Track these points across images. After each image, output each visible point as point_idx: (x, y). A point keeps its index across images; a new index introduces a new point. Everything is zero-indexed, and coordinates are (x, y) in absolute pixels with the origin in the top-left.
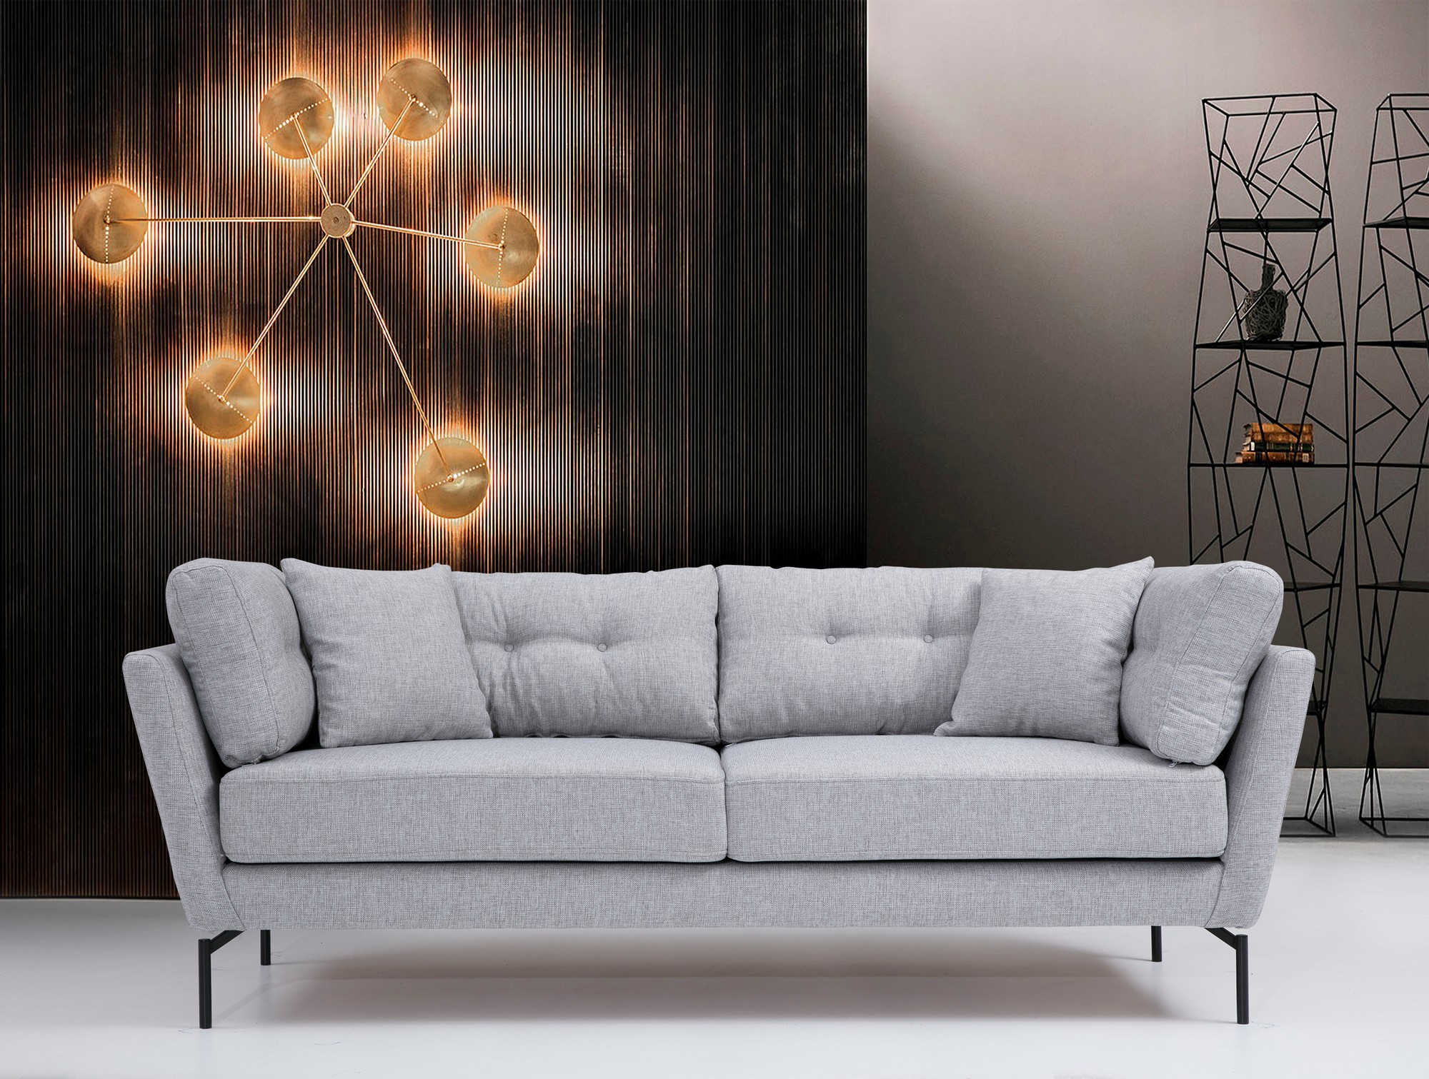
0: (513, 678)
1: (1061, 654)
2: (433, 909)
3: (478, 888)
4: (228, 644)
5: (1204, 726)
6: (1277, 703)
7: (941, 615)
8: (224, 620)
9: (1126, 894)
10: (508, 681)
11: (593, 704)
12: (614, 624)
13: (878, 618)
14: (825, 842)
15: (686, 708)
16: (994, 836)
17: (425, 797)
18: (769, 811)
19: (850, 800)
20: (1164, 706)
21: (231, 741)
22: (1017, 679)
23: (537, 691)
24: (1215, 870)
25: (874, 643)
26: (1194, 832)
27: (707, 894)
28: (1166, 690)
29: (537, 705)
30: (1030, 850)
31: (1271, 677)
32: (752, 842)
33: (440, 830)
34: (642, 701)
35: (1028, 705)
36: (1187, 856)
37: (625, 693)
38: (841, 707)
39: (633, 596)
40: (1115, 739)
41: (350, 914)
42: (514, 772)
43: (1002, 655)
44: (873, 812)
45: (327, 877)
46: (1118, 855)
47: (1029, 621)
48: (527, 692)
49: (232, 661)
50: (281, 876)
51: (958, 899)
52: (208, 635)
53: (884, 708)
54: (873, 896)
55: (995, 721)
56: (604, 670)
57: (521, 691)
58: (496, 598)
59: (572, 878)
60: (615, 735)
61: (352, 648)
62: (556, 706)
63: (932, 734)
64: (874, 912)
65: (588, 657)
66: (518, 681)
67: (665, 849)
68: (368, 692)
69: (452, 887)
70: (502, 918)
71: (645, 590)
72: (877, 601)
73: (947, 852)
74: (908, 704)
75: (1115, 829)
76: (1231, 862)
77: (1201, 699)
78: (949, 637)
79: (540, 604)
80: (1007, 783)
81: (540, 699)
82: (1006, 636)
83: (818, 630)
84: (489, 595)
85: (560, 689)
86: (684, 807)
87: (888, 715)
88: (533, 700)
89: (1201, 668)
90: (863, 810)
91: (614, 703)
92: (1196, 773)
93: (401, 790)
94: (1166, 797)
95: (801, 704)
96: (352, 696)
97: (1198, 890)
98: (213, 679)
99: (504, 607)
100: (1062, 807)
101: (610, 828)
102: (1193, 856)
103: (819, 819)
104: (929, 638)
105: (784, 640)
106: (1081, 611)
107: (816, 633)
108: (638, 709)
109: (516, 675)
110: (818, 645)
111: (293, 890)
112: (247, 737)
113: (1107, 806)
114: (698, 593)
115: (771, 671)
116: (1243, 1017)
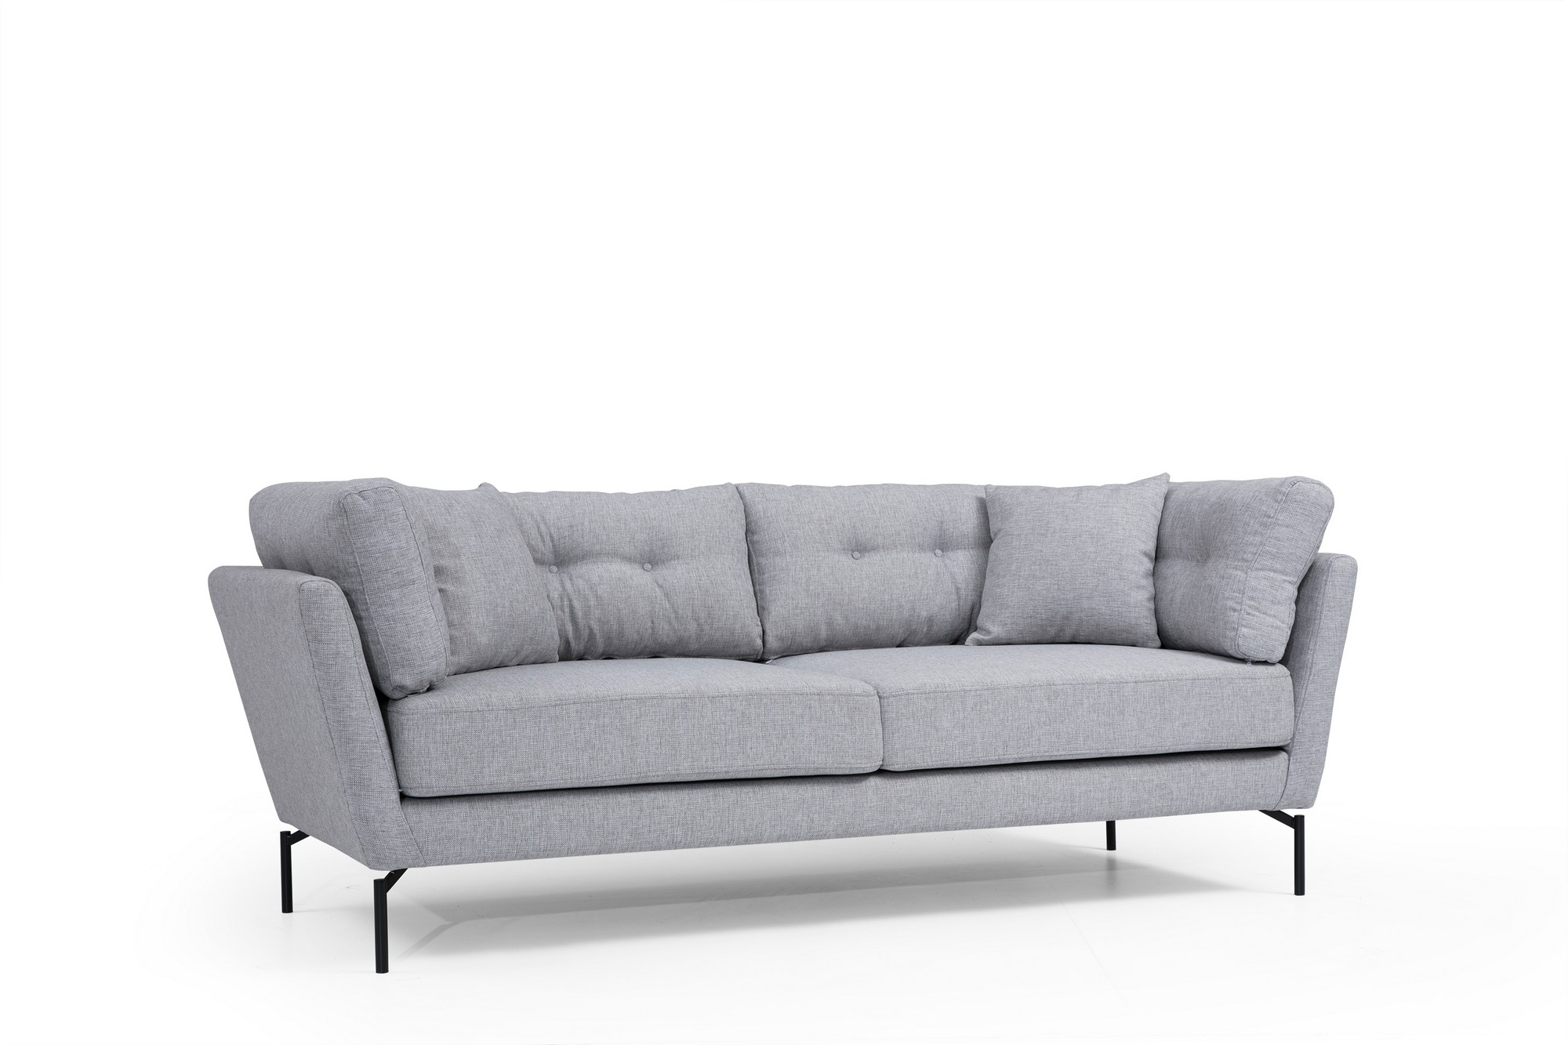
0: (570, 600)
1: (1103, 565)
2: (613, 834)
3: (656, 811)
4: (399, 569)
5: (1277, 628)
6: (1332, 604)
7: (951, 530)
8: (396, 543)
9: (1215, 784)
10: (566, 603)
11: (649, 624)
12: (659, 543)
13: (899, 534)
14: (970, 748)
15: (737, 626)
16: (1112, 736)
17: (607, 720)
18: (921, 721)
19: (990, 707)
20: (1241, 610)
21: (401, 670)
22: (1059, 589)
23: (596, 613)
24: (1283, 755)
25: (897, 558)
26: (1271, 724)
27: (865, 804)
28: (1241, 596)
29: (596, 627)
30: (1141, 747)
31: (1326, 581)
32: (906, 752)
33: (622, 753)
34: (697, 620)
35: (1071, 613)
36: (1265, 746)
37: (680, 612)
38: (874, 621)
39: (674, 515)
40: (1159, 643)
41: (534, 844)
42: (690, 692)
43: (1038, 567)
44: (1010, 718)
45: (509, 807)
46: (1212, 747)
47: (1064, 534)
48: (586, 614)
49: (401, 586)
50: (462, 809)
51: (1080, 797)
52: (380, 559)
53: (911, 621)
54: (1009, 798)
55: (1035, 629)
56: (657, 589)
57: (580, 613)
58: (539, 519)
59: (743, 795)
60: (661, 655)
61: (456, 572)
62: (615, 627)
63: (963, 644)
64: (1010, 813)
65: (638, 577)
66: (576, 603)
67: (831, 762)
68: (478, 617)
69: (631, 811)
70: (679, 839)
71: (684, 509)
72: (895, 517)
73: (1072, 752)
74: (932, 616)
75: (1209, 724)
76: (1297, 751)
77: (1273, 602)
78: (959, 551)
79: (586, 523)
80: (1121, 685)
81: (599, 620)
82: (1040, 548)
83: (846, 546)
84: (532, 515)
85: (619, 610)
86: (847, 720)
87: (914, 627)
88: (592, 622)
89: (1272, 574)
90: (1001, 716)
91: (670, 623)
92: (1271, 669)
93: (584, 715)
94: (1249, 693)
95: (839, 619)
96: (464, 621)
97: (1271, 776)
98: (381, 606)
99: (548, 528)
100: (1167, 706)
101: (781, 744)
102: (1270, 745)
103: (964, 727)
104: (939, 552)
105: (818, 557)
106: (1117, 524)
107: (844, 550)
108: (692, 627)
109: (574, 597)
110: (845, 560)
111: (476, 823)
112: (420, 666)
113: (1203, 703)
114: (732, 511)
115: (811, 588)
116: (1300, 889)
